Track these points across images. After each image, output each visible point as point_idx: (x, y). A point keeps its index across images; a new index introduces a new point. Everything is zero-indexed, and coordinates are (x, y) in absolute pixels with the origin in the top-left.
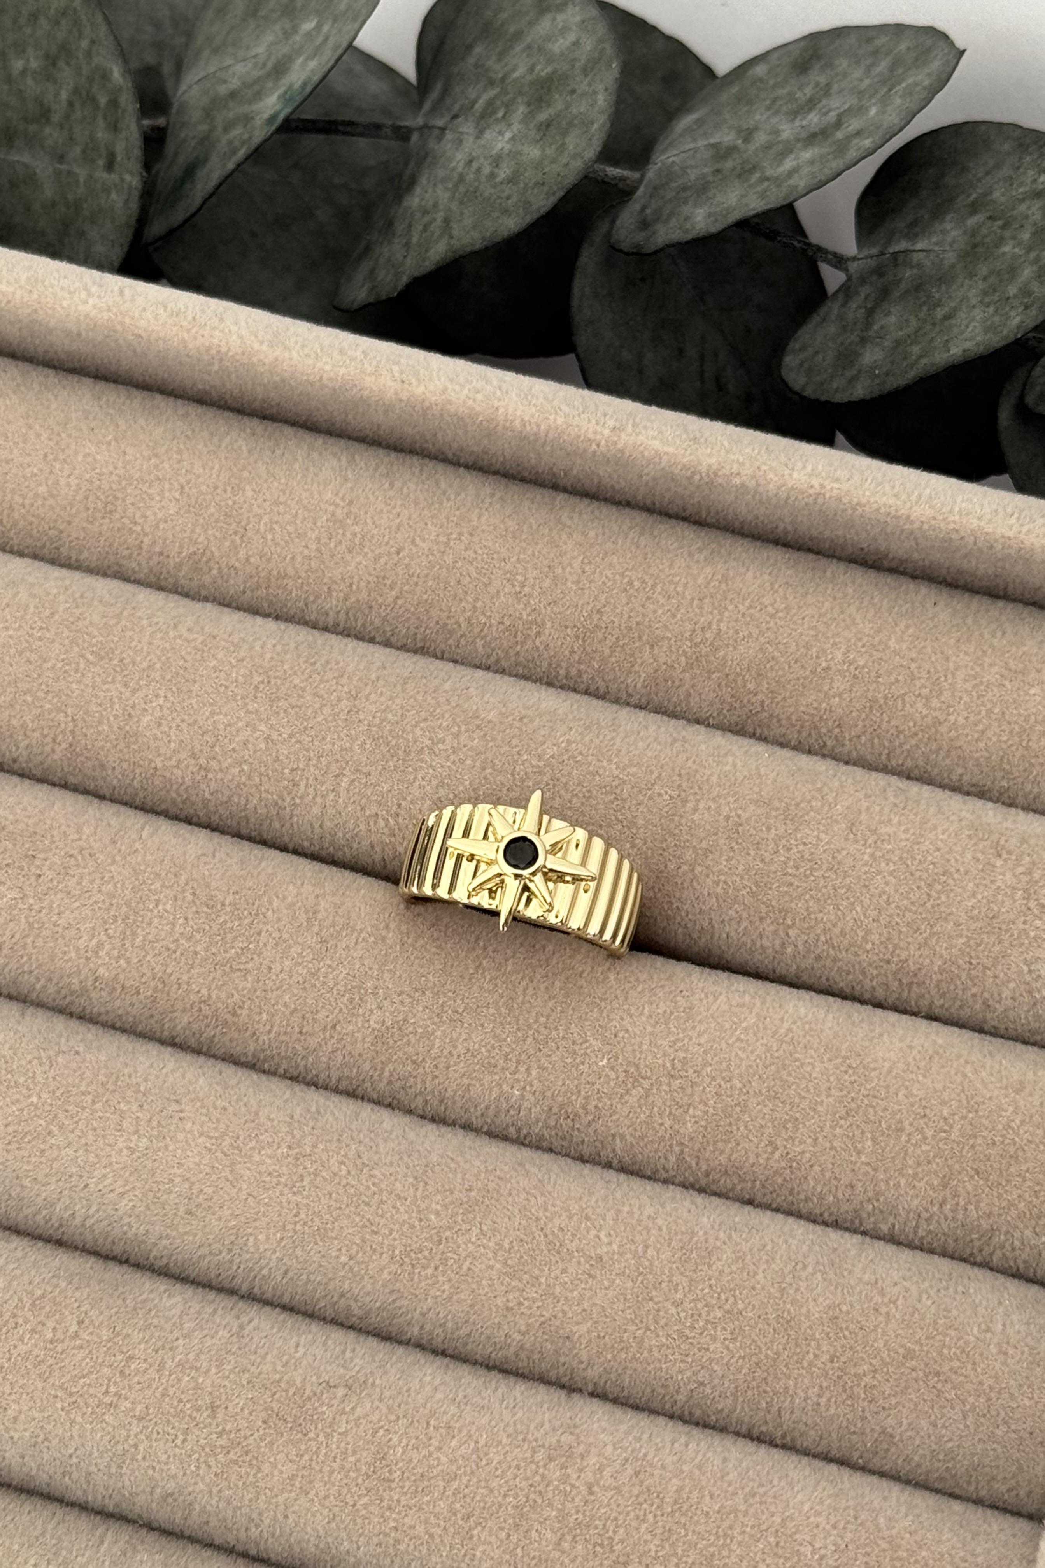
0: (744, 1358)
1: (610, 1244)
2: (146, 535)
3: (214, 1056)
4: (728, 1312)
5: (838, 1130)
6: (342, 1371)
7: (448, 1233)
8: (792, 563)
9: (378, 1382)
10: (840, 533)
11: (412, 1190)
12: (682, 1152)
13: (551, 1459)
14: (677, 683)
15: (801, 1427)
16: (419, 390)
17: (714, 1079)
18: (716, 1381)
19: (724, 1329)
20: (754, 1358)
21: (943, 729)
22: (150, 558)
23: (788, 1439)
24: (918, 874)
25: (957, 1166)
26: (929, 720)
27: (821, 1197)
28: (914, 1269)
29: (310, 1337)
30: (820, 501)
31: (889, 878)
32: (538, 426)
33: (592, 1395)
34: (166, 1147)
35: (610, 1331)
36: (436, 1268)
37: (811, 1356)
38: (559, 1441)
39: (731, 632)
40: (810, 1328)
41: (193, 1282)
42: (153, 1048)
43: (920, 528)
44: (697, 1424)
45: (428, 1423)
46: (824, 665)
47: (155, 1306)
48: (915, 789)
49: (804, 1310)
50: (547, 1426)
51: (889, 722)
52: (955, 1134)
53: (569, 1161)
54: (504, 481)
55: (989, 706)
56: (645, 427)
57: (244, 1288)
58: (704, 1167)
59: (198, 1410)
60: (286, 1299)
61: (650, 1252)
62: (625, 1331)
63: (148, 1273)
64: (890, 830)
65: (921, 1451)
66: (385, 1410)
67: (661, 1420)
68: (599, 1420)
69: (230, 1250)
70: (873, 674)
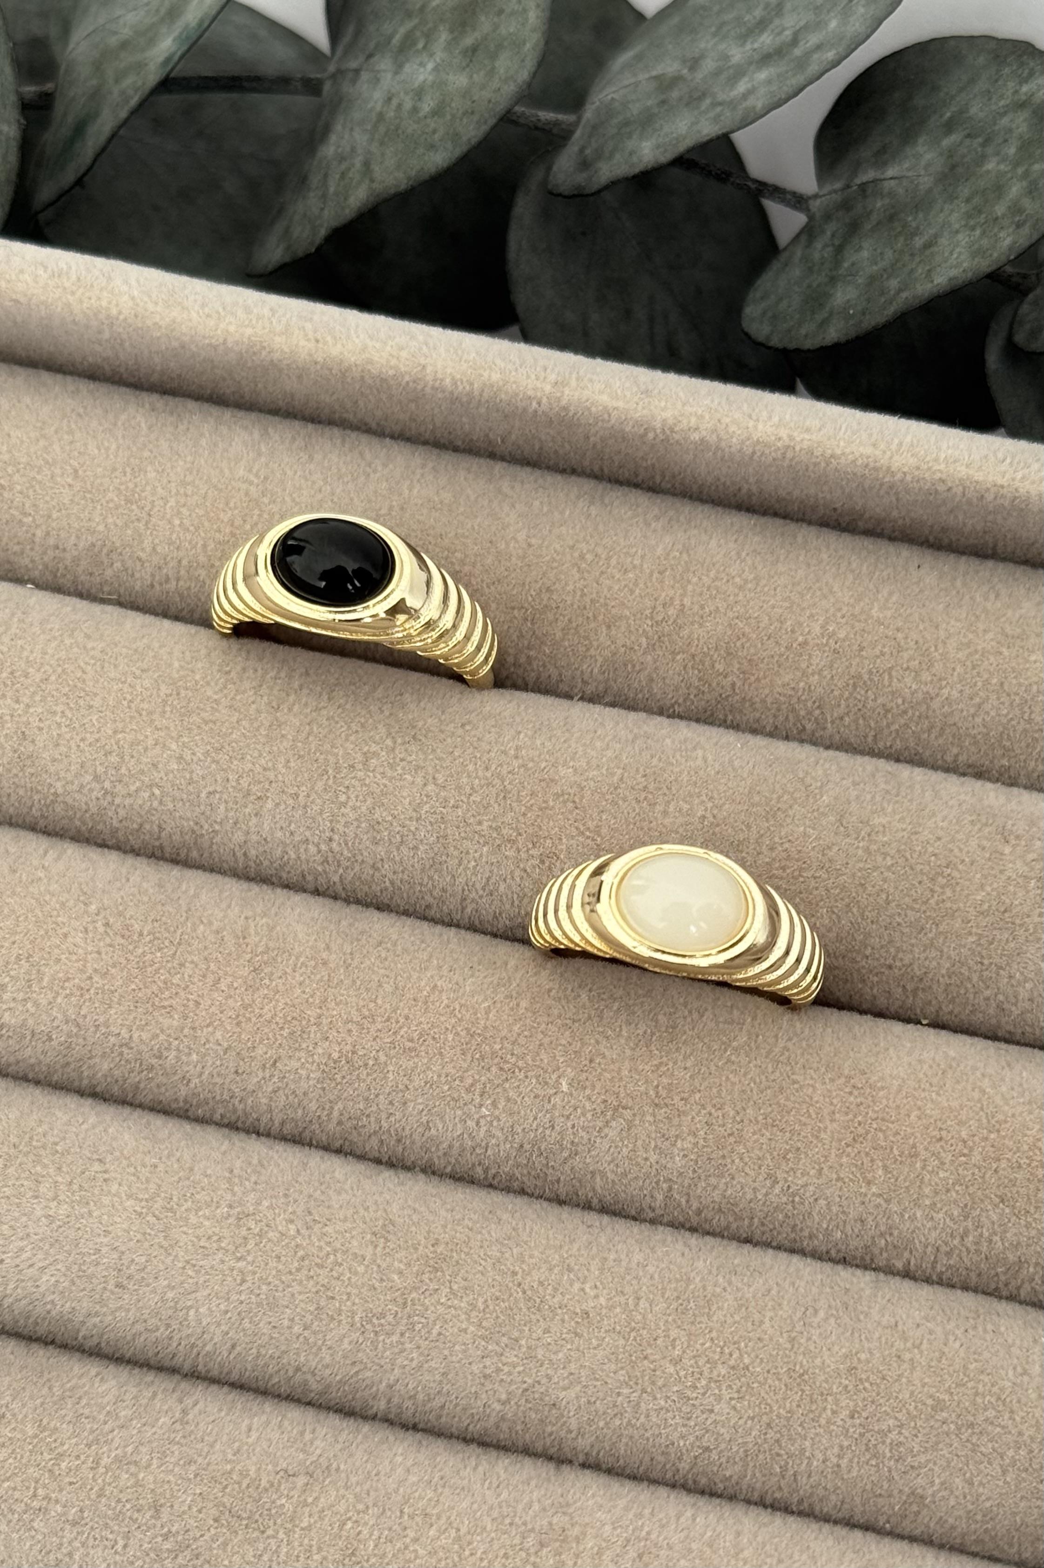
0: (753, 1419)
1: (596, 1297)
2: (37, 526)
3: (141, 1106)
4: (733, 1368)
5: (844, 1160)
6: (301, 1456)
7: (414, 1295)
8: (758, 529)
9: (342, 1467)
10: (812, 491)
11: (370, 1248)
12: (670, 1189)
13: (542, 1545)
14: (637, 668)
15: (820, 1492)
16: (335, 351)
17: (703, 1107)
18: (723, 1446)
19: (730, 1386)
20: (765, 1419)
21: (935, 704)
22: (45, 553)
23: (806, 1505)
24: (919, 867)
25: (979, 1193)
26: (920, 696)
27: (828, 1233)
28: (936, 1307)
29: (264, 1418)
30: (789, 455)
31: (886, 874)
32: (471, 384)
33: (584, 1466)
34: (90, 1213)
35: (601, 1395)
36: (402, 1335)
37: (829, 1412)
38: (550, 1524)
39: (696, 608)
40: (826, 1381)
41: (129, 1362)
42: (72, 1101)
43: (902, 481)
44: (703, 1493)
45: (401, 1512)
46: (800, 639)
47: (86, 1393)
48: (905, 772)
49: (818, 1361)
50: (536, 1507)
51: (875, 700)
52: (976, 1158)
53: (545, 1204)
54: (435, 451)
55: (986, 676)
56: (591, 380)
57: (187, 1367)
58: (695, 1205)
59: (138, 1511)
60: (234, 1377)
61: (643, 1304)
62: (619, 1394)
63: (78, 1354)
64: (883, 820)
65: (956, 1513)
66: (351, 1499)
67: (663, 1491)
68: (593, 1496)
69: (168, 1326)
70: (856, 647)
